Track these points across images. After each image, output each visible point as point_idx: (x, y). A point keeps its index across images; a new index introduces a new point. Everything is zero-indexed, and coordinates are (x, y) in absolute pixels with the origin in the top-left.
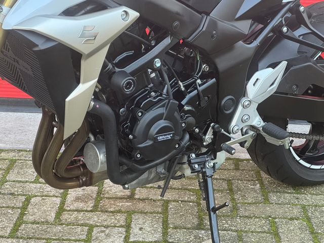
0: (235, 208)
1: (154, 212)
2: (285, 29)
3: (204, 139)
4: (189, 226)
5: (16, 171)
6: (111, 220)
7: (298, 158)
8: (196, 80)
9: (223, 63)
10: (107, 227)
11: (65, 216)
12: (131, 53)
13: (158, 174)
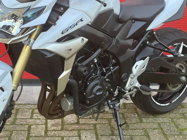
0: (128, 126)
1: (90, 129)
2: (148, 42)
3: (114, 94)
4: (108, 134)
5: (20, 114)
6: (71, 134)
7: (155, 101)
8: (110, 67)
9: (122, 59)
10: (70, 137)
11: (49, 133)
12: (83, 57)
13: (94, 111)
